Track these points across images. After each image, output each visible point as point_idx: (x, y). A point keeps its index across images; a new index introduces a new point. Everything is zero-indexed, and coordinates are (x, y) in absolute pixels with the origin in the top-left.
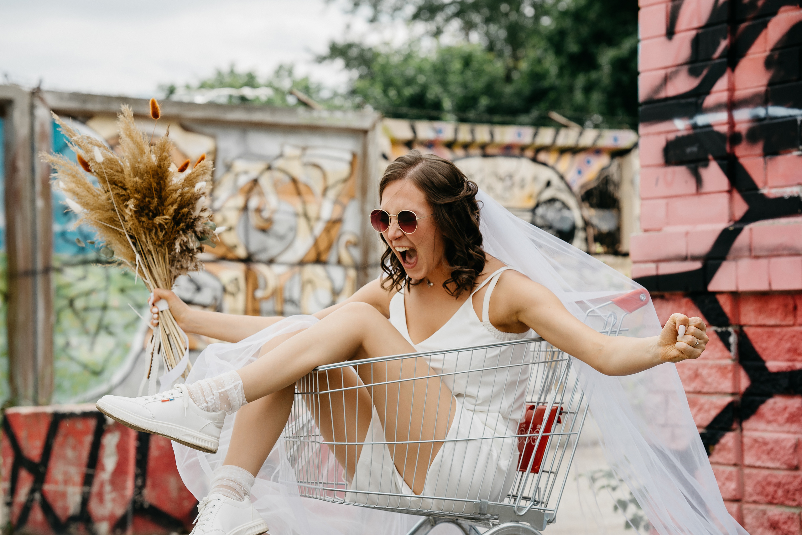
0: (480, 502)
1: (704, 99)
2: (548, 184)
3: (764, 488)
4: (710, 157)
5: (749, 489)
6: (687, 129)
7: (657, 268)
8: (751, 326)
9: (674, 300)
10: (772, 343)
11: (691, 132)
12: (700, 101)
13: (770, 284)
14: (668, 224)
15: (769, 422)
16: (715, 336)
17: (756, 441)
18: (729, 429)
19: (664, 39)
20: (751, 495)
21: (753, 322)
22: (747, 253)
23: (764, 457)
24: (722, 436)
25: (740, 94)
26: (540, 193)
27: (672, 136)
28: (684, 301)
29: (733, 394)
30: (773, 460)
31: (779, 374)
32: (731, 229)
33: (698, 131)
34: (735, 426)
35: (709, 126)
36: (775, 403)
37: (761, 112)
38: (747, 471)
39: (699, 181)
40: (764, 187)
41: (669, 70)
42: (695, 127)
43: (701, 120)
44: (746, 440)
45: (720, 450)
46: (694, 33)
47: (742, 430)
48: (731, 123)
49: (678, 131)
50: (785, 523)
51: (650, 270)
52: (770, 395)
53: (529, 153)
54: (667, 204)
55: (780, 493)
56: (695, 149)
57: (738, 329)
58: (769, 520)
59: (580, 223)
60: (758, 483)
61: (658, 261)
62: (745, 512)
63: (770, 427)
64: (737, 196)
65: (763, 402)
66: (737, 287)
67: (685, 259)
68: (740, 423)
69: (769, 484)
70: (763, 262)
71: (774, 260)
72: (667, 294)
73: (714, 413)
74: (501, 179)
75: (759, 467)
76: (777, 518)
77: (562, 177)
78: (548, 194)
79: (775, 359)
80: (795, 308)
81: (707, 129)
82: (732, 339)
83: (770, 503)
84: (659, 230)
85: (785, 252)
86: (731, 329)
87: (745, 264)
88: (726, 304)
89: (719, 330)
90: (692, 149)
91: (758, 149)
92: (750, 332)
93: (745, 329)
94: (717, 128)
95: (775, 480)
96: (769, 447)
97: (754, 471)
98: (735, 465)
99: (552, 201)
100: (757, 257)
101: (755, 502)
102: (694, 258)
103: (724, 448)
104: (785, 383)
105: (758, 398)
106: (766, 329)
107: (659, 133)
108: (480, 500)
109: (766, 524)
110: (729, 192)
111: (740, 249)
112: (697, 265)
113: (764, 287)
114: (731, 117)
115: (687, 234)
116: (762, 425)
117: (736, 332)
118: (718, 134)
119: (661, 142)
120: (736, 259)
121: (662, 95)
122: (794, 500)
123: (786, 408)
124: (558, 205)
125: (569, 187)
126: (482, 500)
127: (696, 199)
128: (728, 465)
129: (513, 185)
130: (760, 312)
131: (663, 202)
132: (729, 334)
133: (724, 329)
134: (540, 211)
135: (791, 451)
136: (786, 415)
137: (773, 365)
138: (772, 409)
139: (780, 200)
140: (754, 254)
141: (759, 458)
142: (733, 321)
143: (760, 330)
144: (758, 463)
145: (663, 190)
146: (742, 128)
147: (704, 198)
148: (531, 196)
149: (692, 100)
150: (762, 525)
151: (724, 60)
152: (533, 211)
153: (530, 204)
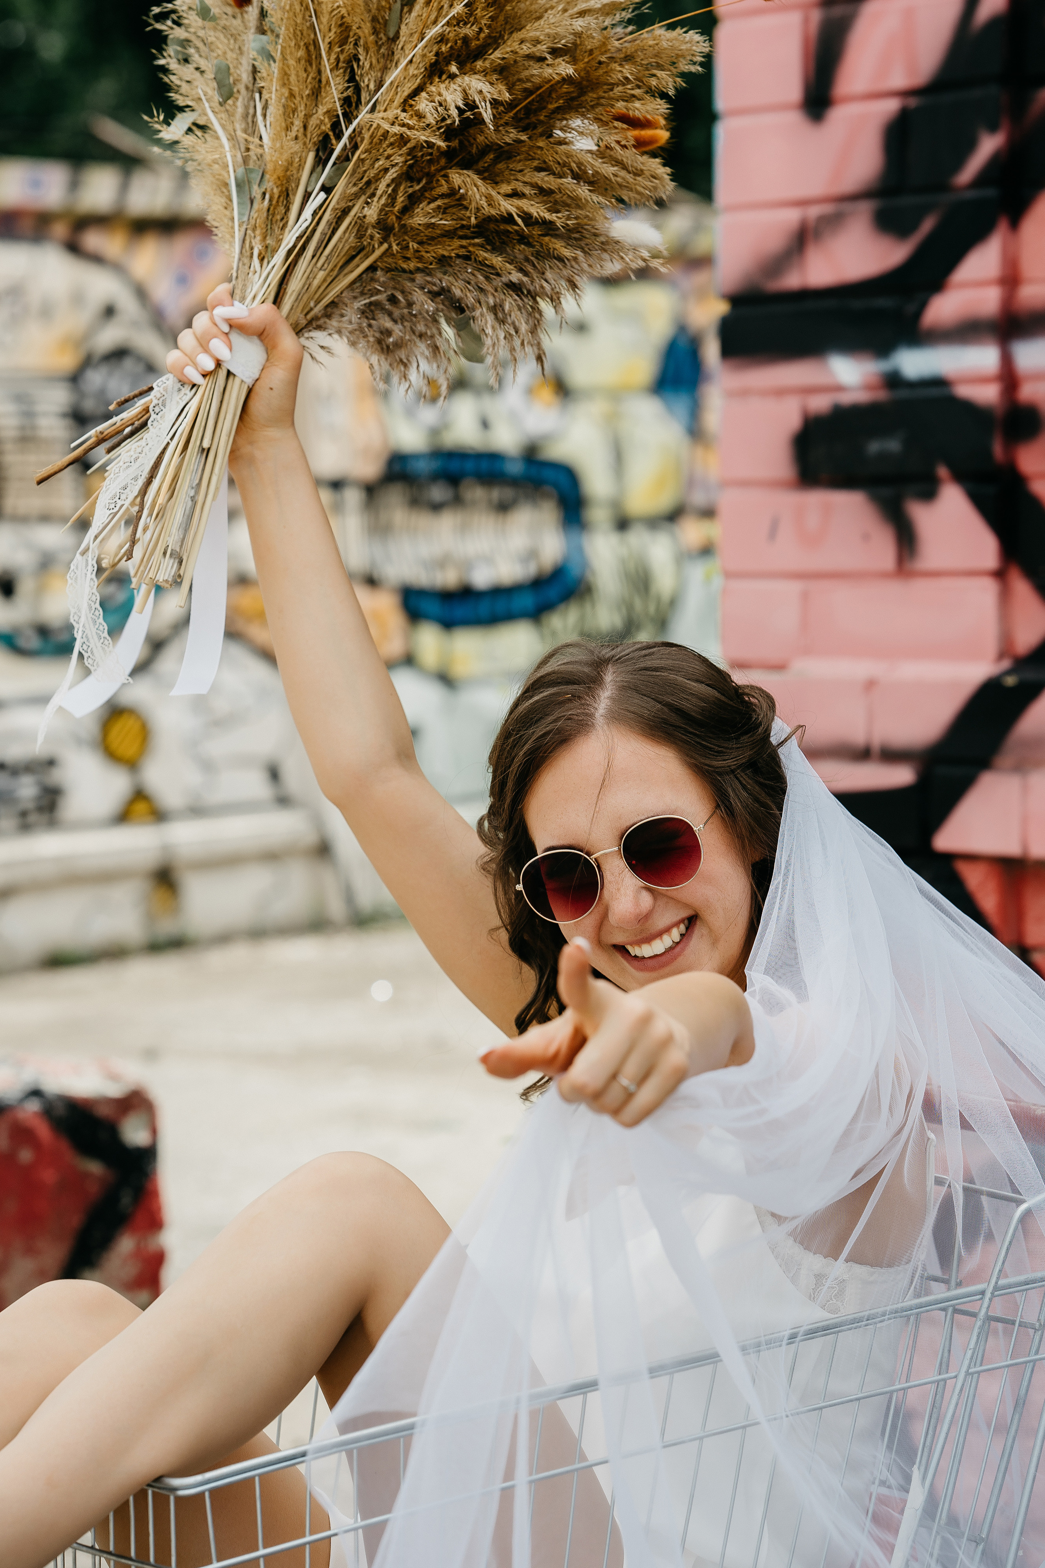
1: (923, 305)
4: (942, 471)
6: (868, 387)
11: (883, 395)
12: (910, 308)
14: (809, 650)
19: (795, 119)
25: (1035, 295)
27: (821, 404)
32: (1010, 681)
33: (903, 394)
35: (939, 383)
39: (908, 538)
41: (814, 212)
42: (893, 380)
43: (916, 363)
46: (892, 106)
48: (1009, 377)
49: (839, 388)
54: (805, 597)
56: (893, 445)
64: (1022, 588)
66: (1024, 843)
67: (866, 753)
81: (934, 392)
84: (782, 666)
88: (985, 892)
90: (886, 446)
94: (964, 391)
102: (892, 756)
107: (780, 392)
110: (1000, 575)
111: (1037, 743)
112: (901, 776)
114: (1007, 362)
115: (870, 685)
118: (968, 408)
119: (789, 417)
120: (1024, 765)
121: (792, 281)
127: (896, 589)
131: (793, 588)
145: (789, 554)
146: (1042, 392)
147: (919, 588)
149: (885, 302)
151: (990, 192)
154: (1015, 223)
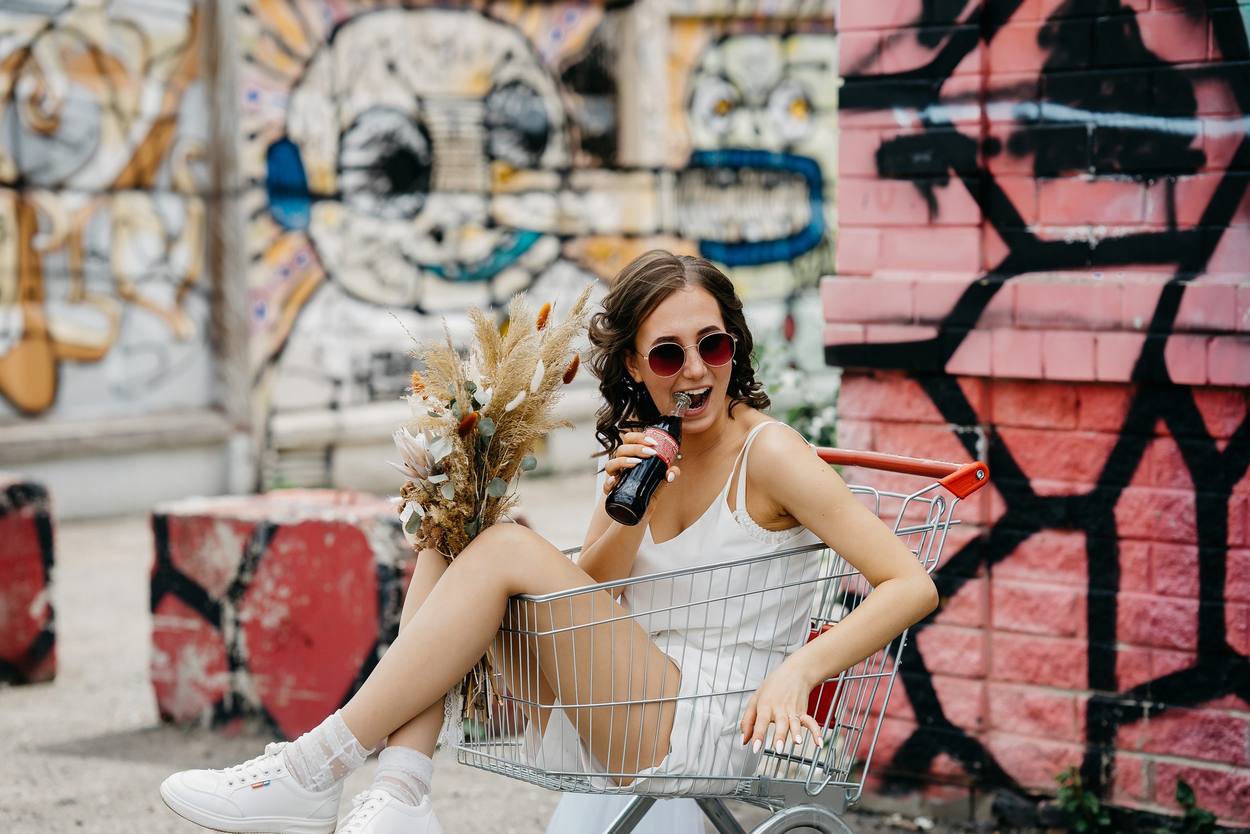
1: (942, 84)
2: (509, 56)
3: (1021, 661)
4: (951, 171)
5: (999, 661)
6: (914, 126)
7: (865, 333)
8: (1010, 426)
9: (890, 382)
10: (1041, 453)
11: (921, 131)
12: (935, 85)
13: (1043, 370)
14: (882, 266)
15: (1033, 567)
16: (954, 439)
17: (1012, 593)
18: (971, 574)
20: (1001, 670)
21: (1012, 421)
22: (1008, 321)
23: (1025, 617)
24: (961, 585)
25: (1000, 79)
26: (496, 71)
27: (890, 135)
28: (907, 384)
29: (980, 525)
30: (1037, 622)
31: (1052, 500)
32: (985, 282)
33: (932, 130)
34: (982, 570)
35: (949, 125)
36: (1043, 541)
37: (1031, 110)
38: (997, 636)
39: (933, 207)
40: (1034, 224)
41: (886, 33)
42: (927, 123)
43: (937, 114)
44: (998, 592)
45: (957, 605)
47: (990, 576)
48: (985, 123)
49: (898, 127)
50: (1052, 711)
51: (853, 334)
52: (1036, 529)
53: (478, 3)
54: (881, 238)
55: (1046, 669)
56: (926, 157)
57: (988, 428)
58: (1027, 706)
59: (557, 119)
60: (1014, 654)
61: (867, 322)
62: (992, 694)
63: (1035, 575)
64: (992, 234)
65: (1024, 538)
66: (992, 368)
67: (910, 322)
68: (989, 567)
69: (1030, 655)
70: (1033, 337)
71: (1050, 335)
72: (879, 373)
73: (950, 551)
74: (434, 47)
75: (1017, 632)
76: (1040, 705)
77: (529, 44)
78: (508, 73)
79: (1045, 476)
80: (1078, 404)
81: (946, 130)
82: (981, 445)
83: (1031, 682)
84: (868, 275)
85: (1068, 324)
86: (979, 430)
87: (1004, 337)
88: (973, 395)
89: (961, 430)
90: (923, 157)
91: (1026, 165)
92: (1008, 436)
93: (1000, 430)
94: (962, 130)
95: (1039, 651)
96: (1033, 603)
97: (1008, 637)
98: (980, 627)
99: (514, 84)
100: (1024, 328)
101: (1008, 681)
102: (925, 322)
103: (964, 602)
104: (1060, 512)
105: (1017, 533)
106: (1032, 433)
107: (869, 128)
109: (1023, 712)
110: (981, 226)
111: (997, 315)
112: (930, 333)
113: (1032, 371)
114: (984, 115)
115: (914, 285)
116: (1021, 571)
117: (986, 434)
118: (964, 138)
119: (873, 141)
120: (990, 328)
121: (875, 69)
122: (1066, 679)
123: (1059, 549)
124: (522, 91)
125: (539, 59)
127: (927, 234)
128: (969, 626)
129: (453, 57)
130: (1024, 406)
131: (875, 233)
132: (976, 437)
133: (968, 429)
134: (497, 100)
135: (1067, 611)
136: (1060, 559)
137: (1042, 485)
138: (1039, 549)
139: (1059, 245)
140: (1019, 322)
141: (1016, 618)
142: (982, 416)
143: (1022, 433)
144: (1015, 626)
145: (872, 214)
146: (1002, 131)
147: (940, 233)
148: (481, 76)
149: (923, 82)
150: (1016, 713)
151: (975, 27)
152: (485, 100)
153: (481, 88)
154: (988, 42)
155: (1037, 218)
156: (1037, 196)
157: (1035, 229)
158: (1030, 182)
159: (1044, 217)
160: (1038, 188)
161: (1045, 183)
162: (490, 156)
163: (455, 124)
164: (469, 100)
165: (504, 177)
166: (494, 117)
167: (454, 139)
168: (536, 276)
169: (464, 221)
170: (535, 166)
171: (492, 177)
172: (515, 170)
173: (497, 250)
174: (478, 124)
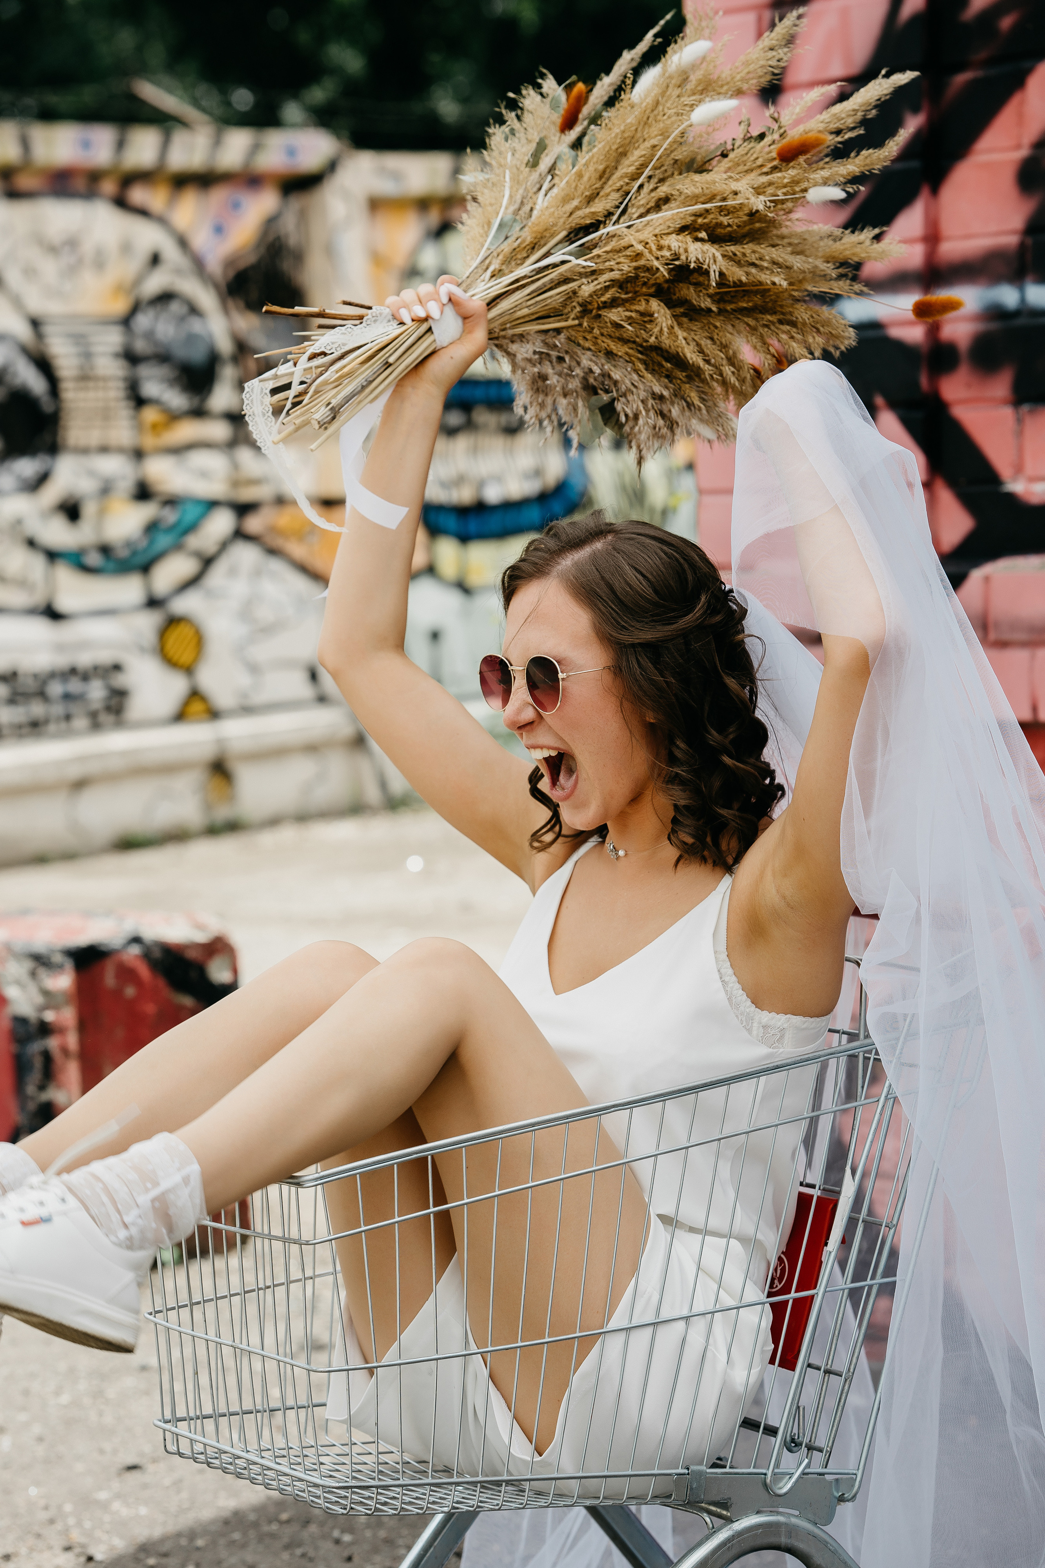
0: (688, 1474)
2: (155, 260)
4: (881, 399)
13: (1035, 709)
25: (953, 249)
26: (138, 281)
35: (876, 326)
37: (1008, 296)
40: (1015, 478)
43: (858, 309)
53: (109, 187)
59: (225, 346)
64: (946, 497)
70: (1018, 656)
74: (53, 250)
77: (183, 243)
78: (155, 283)
81: (873, 332)
91: (1001, 386)
94: (896, 332)
99: (165, 298)
100: (1003, 644)
108: (688, 1469)
110: (928, 485)
118: (899, 346)
124: (175, 307)
125: (198, 265)
126: (692, 1468)
129: (80, 262)
134: (143, 321)
140: (993, 636)
146: (959, 333)
148: (119, 289)
151: (914, 164)
152: (126, 321)
153: (120, 306)
154: (935, 190)
155: (1019, 469)
156: (1020, 433)
157: (1017, 487)
158: (1007, 412)
159: (1030, 468)
160: (1020, 421)
161: (1031, 412)
162: (139, 401)
163: (87, 356)
164: (106, 322)
165: (155, 428)
166: (140, 346)
167: (85, 377)
168: (207, 562)
169: (106, 490)
170: (199, 413)
171: (139, 427)
172: (173, 417)
173: (152, 528)
174: (117, 355)
